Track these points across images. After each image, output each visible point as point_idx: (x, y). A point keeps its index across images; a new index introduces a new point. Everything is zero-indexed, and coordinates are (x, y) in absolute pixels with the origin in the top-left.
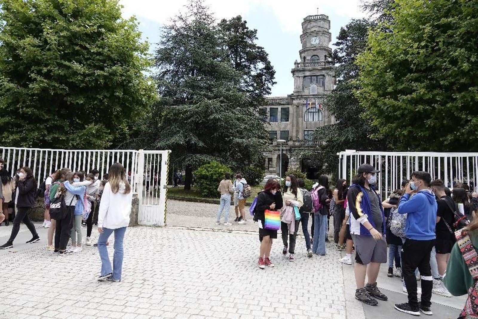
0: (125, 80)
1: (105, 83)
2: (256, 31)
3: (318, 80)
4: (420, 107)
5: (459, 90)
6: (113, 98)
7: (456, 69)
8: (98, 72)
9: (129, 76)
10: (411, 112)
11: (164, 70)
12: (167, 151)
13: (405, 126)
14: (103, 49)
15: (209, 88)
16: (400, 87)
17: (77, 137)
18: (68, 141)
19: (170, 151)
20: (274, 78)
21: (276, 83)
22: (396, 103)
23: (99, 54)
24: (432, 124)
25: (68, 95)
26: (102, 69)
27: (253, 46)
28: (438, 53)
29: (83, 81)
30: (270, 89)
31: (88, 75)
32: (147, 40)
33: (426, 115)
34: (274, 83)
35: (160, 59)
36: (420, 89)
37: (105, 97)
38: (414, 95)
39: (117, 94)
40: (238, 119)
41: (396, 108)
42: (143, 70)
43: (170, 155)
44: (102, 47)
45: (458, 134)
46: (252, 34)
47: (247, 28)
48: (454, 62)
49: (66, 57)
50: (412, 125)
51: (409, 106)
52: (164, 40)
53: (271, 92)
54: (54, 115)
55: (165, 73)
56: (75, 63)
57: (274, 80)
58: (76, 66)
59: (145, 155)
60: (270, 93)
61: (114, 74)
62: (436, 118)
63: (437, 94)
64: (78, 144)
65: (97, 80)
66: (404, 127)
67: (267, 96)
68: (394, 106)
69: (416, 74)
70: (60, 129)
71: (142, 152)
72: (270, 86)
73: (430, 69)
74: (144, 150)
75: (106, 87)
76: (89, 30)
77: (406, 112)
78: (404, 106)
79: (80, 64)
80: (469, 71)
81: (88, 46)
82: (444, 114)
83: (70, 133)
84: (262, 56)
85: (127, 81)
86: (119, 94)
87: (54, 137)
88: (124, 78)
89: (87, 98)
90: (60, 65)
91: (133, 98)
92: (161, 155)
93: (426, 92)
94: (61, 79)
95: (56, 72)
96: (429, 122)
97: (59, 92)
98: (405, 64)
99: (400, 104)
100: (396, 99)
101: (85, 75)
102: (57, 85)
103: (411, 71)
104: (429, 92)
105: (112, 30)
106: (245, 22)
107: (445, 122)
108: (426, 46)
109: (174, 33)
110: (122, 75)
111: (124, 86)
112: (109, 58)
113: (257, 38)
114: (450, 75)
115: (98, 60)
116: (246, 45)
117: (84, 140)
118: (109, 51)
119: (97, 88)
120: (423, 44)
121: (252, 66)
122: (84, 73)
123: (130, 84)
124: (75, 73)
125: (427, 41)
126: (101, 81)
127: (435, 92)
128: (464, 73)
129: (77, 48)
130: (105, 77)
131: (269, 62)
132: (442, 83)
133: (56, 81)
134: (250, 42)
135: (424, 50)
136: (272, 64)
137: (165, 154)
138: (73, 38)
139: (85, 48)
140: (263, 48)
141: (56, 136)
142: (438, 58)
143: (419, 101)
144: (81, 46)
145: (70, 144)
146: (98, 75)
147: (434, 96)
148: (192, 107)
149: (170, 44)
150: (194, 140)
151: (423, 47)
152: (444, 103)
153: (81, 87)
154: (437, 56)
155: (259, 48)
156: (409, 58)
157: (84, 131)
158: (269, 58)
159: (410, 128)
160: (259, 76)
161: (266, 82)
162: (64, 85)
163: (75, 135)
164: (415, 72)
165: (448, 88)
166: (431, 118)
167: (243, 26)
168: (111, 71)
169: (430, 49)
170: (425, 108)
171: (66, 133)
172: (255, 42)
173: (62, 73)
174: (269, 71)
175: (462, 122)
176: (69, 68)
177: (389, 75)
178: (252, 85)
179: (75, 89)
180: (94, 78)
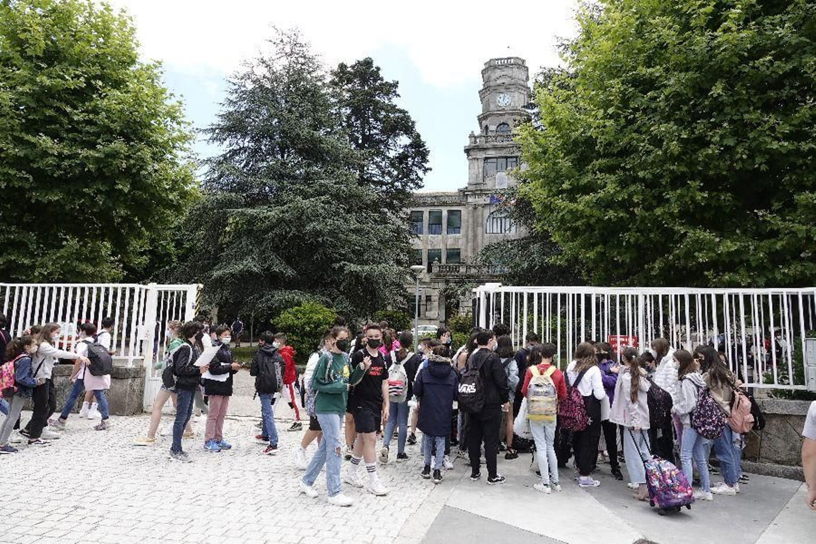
0: (134, 165)
1: (99, 169)
2: (396, 85)
3: (499, 164)
4: (611, 214)
5: (674, 185)
6: (113, 194)
7: (660, 153)
8: (84, 153)
9: (142, 159)
10: (599, 220)
11: (235, 147)
12: (195, 285)
13: (594, 245)
14: (98, 114)
15: (308, 179)
16: (584, 180)
17: (50, 261)
18: (33, 267)
19: (201, 286)
20: (428, 161)
21: (431, 169)
22: (573, 206)
23: (90, 122)
24: (632, 240)
25: (32, 189)
26: (92, 146)
27: (393, 108)
28: (635, 127)
29: (58, 167)
30: (421, 180)
31: (69, 157)
32: (181, 99)
33: (621, 225)
34: (426, 170)
35: (223, 129)
36: (610, 186)
37: (99, 192)
38: (601, 194)
39: (120, 187)
41: (576, 215)
42: (174, 147)
43: (201, 291)
44: (95, 111)
45: (671, 257)
46: (390, 89)
47: (382, 79)
48: (657, 141)
49: (32, 127)
50: (605, 243)
51: (596, 212)
52: (233, 97)
53: (422, 184)
54: (10, 225)
55: (235, 153)
56: (44, 137)
57: (427, 165)
58: (45, 141)
59: (160, 292)
60: (420, 187)
61: (115, 155)
62: (640, 231)
63: (635, 193)
64: (49, 274)
65: (83, 165)
66: (592, 246)
67: (417, 191)
68: (572, 212)
69: (605, 161)
70: (20, 246)
71: (154, 288)
72: (420, 173)
73: (628, 151)
74: (159, 283)
75: (100, 176)
76: (72, 84)
77: (593, 221)
78: (588, 211)
79: (53, 138)
80: (680, 154)
81: (68, 109)
82: (649, 225)
83: (38, 255)
84: (404, 124)
85: (138, 167)
86: (124, 187)
87: (10, 261)
88: (132, 162)
89: (68, 193)
90: (18, 141)
91: (152, 195)
92: (185, 293)
93: (618, 189)
94: (19, 163)
95: (9, 151)
96: (628, 237)
97: (17, 184)
98: (590, 142)
99: (581, 207)
100: (573, 200)
101: (61, 156)
102: (12, 172)
103: (599, 156)
104: (623, 188)
105: (118, 84)
106: (378, 69)
107: (652, 236)
108: (616, 116)
109: (250, 86)
110: (128, 157)
111: (133, 175)
112: (109, 131)
113: (399, 95)
114: (653, 162)
115: (88, 132)
116: (378, 107)
117: (62, 267)
118: (108, 117)
119: (86, 178)
120: (611, 111)
121: (390, 141)
122: (60, 154)
123: (143, 172)
124: (45, 154)
125: (618, 108)
126: (91, 166)
127: (632, 188)
128: (674, 158)
129: (49, 112)
130: (97, 160)
131: (418, 136)
132: (641, 174)
133: (11, 165)
134: (387, 102)
135: (612, 121)
136: (423, 138)
137: (192, 291)
138: (44, 96)
139: (65, 114)
140: (407, 112)
141: (13, 258)
142: (633, 134)
143: (608, 204)
144: (58, 109)
145: (36, 274)
146: (87, 158)
147: (630, 196)
148: (274, 213)
149: (244, 106)
151: (611, 117)
152: (649, 208)
153: (55, 176)
154: (634, 131)
155: (401, 111)
156: (592, 133)
157: (62, 250)
158: (418, 129)
159: (600, 248)
160: (402, 158)
161: (415, 168)
162: (24, 172)
163: (46, 258)
164: (605, 156)
165: (653, 184)
166: (629, 230)
167: (376, 75)
168: (107, 149)
169: (623, 121)
170: (620, 216)
171: (32, 255)
172: (395, 101)
173: (21, 154)
174: (419, 150)
175: (676, 237)
176: (34, 145)
177: (565, 164)
178: (389, 173)
179: (43, 179)
180: (78, 162)
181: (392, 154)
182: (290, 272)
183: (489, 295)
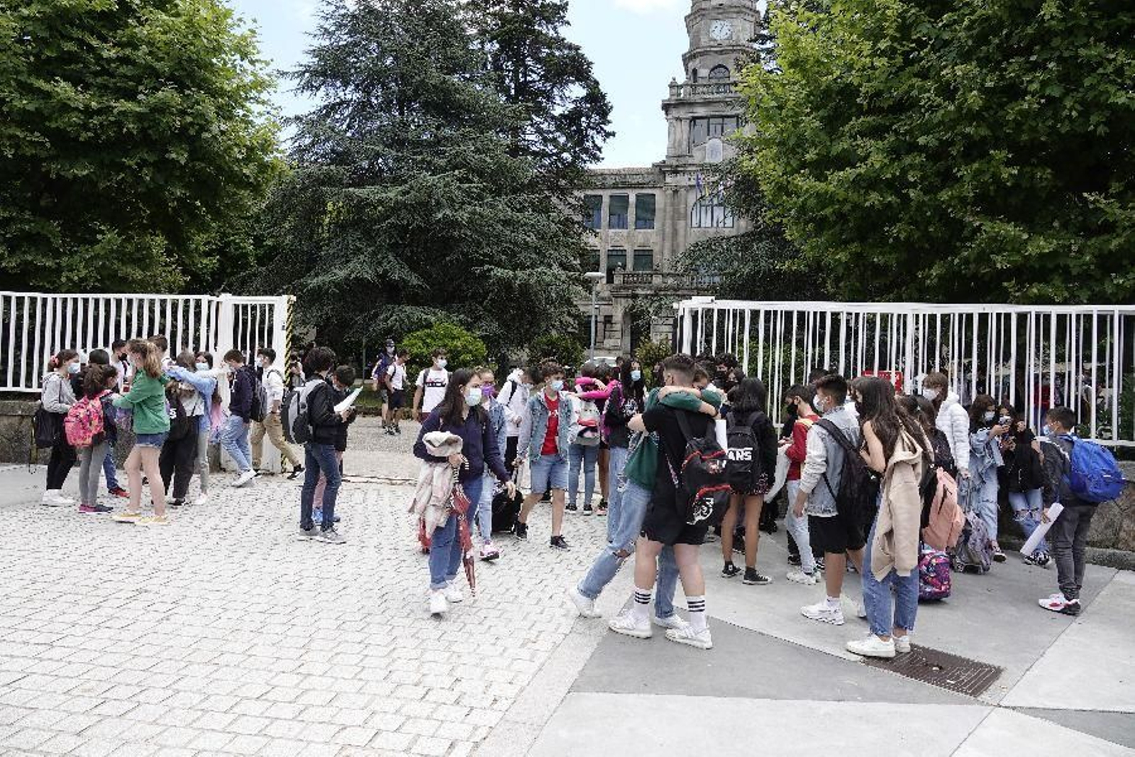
0: (192, 124)
1: (143, 131)
2: (563, 7)
3: (712, 127)
4: (874, 198)
5: (968, 157)
6: (164, 165)
7: (952, 108)
8: (122, 105)
9: (202, 115)
10: (856, 207)
11: (334, 100)
12: (285, 297)
13: (846, 242)
14: (136, 48)
16: (838, 148)
17: (79, 264)
18: (58, 270)
19: (294, 298)
20: (609, 122)
21: (613, 134)
22: (821, 186)
23: (125, 60)
24: (902, 236)
25: (50, 158)
26: (131, 95)
27: (560, 43)
28: (916, 68)
29: (85, 127)
30: (599, 149)
31: (99, 112)
32: (253, 26)
33: (887, 215)
34: (608, 135)
35: (315, 73)
36: (875, 156)
37: (145, 163)
38: (862, 169)
39: (174, 156)
40: (506, 223)
41: (824, 200)
42: (247, 99)
43: (294, 307)
44: (133, 43)
45: (956, 261)
46: (557, 12)
48: (947, 91)
49: (45, 69)
50: (862, 239)
51: (853, 196)
52: (329, 25)
53: (601, 156)
54: (22, 210)
56: (63, 84)
57: (608, 128)
58: (63, 88)
59: (236, 306)
60: (598, 159)
61: (162, 109)
62: (915, 223)
63: (912, 166)
64: (82, 280)
65: (119, 124)
66: (842, 244)
67: (591, 166)
68: (818, 195)
69: (870, 119)
70: (36, 241)
71: (228, 301)
72: (599, 140)
73: (904, 106)
74: (234, 294)
75: (145, 140)
77: (847, 207)
78: (841, 194)
79: (75, 85)
80: (981, 110)
81: (95, 43)
82: (929, 214)
83: (64, 253)
84: (576, 67)
85: (197, 127)
86: (179, 156)
87: (27, 263)
88: (189, 119)
89: (101, 165)
90: (26, 89)
91: (220, 169)
93: (886, 161)
94: (29, 120)
95: (14, 103)
96: (898, 231)
97: (29, 151)
98: (849, 92)
99: (831, 188)
100: (821, 177)
101: (88, 112)
102: (20, 134)
103: (861, 112)
104: (892, 160)
107: (931, 229)
108: (890, 53)
110: (183, 113)
111: (192, 137)
112: (155, 74)
113: (568, 23)
114: (941, 123)
115: (125, 76)
116: (540, 40)
117: (98, 270)
118: (151, 53)
119: (123, 143)
120: (883, 45)
121: (556, 91)
122: (87, 107)
123: (205, 135)
124: (65, 108)
125: (893, 39)
126: (131, 126)
127: (907, 160)
128: (973, 116)
129: (69, 46)
130: (139, 117)
131: (597, 83)
132: (922, 140)
133: (20, 125)
134: (552, 33)
135: (884, 60)
136: (603, 88)
137: (281, 305)
138: (60, 21)
139: (91, 49)
140: (580, 49)
141: (30, 258)
142: (914, 80)
143: (871, 183)
144: (81, 42)
145: (63, 279)
146: (123, 113)
147: (904, 172)
148: (393, 193)
150: (399, 272)
151: (883, 54)
152: (931, 190)
153: (81, 139)
154: (916, 75)
155: (570, 47)
156: (853, 78)
157: (97, 247)
158: (596, 73)
159: (854, 247)
160: (572, 118)
161: (591, 132)
162: (37, 134)
163: (76, 258)
164: (869, 112)
165: (935, 155)
166: (899, 220)
168: (152, 100)
169: (899, 60)
170: (887, 201)
171: (57, 254)
172: (564, 32)
173: (31, 107)
174: (597, 103)
175: (966, 233)
176: (47, 95)
177: (811, 123)
178: (554, 140)
179: (66, 145)
180: (112, 119)
181: (557, 111)
182: (414, 280)
183: (697, 312)
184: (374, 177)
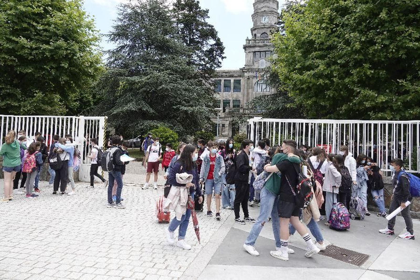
0: (70, 53)
1: (52, 56)
2: (207, 11)
3: (262, 55)
4: (321, 81)
5: (355, 67)
6: (59, 68)
7: (349, 49)
8: (45, 46)
9: (74, 50)
10: (314, 84)
12: (104, 117)
13: (311, 97)
14: (50, 26)
15: (160, 62)
16: (308, 63)
17: (28, 104)
18: (20, 107)
19: (107, 117)
20: (224, 53)
21: (226, 57)
22: (301, 77)
23: (45, 30)
24: (331, 95)
25: (17, 66)
26: (48, 43)
27: (206, 24)
28: (336, 34)
29: (31, 54)
30: (220, 63)
31: (36, 49)
32: (93, 18)
33: (326, 87)
34: (223, 58)
35: (115, 35)
36: (321, 66)
37: (52, 68)
38: (316, 70)
39: (63, 65)
40: (186, 90)
41: (302, 82)
42: (91, 44)
43: (107, 121)
44: (49, 24)
45: (351, 104)
46: (205, 13)
47: (200, 8)
48: (347, 43)
49: (16, 33)
50: (316, 95)
51: (313, 80)
52: (121, 17)
53: (221, 65)
54: (7, 85)
55: (123, 47)
56: (22, 38)
57: (223, 55)
58: (23, 40)
59: (86, 121)
60: (220, 67)
61: (59, 48)
62: (335, 90)
63: (335, 70)
64: (28, 111)
65: (43, 53)
67: (217, 69)
68: (300, 80)
69: (319, 52)
70: (12, 96)
71: (82, 118)
72: (220, 60)
73: (332, 48)
74: (85, 116)
75: (52, 59)
76: (36, 10)
77: (311, 85)
78: (309, 80)
79: (27, 39)
80: (359, 50)
81: (35, 24)
82: (341, 87)
83: (22, 100)
84: (212, 33)
85: (72, 55)
86: (65, 65)
87: (8, 104)
88: (69, 52)
89: (36, 68)
90: (9, 40)
91: (80, 70)
92: (99, 121)
93: (326, 68)
94: (10, 52)
95: (4, 45)
96: (329, 93)
97: (9, 63)
98: (312, 43)
99: (305, 78)
100: (301, 74)
101: (31, 49)
102: (7, 57)
103: (316, 50)
104: (328, 67)
105: (60, 9)
106: (198, 2)
107: (342, 93)
108: (326, 28)
109: (129, 11)
110: (67, 49)
111: (70, 58)
112: (57, 35)
113: (209, 17)
114: (345, 54)
115: (46, 36)
116: (198, 24)
117: (35, 107)
118: (55, 28)
119: (45, 60)
120: (324, 25)
121: (204, 42)
122: (31, 47)
123: (75, 57)
124: (23, 47)
125: (327, 23)
126: (47, 54)
127: (333, 67)
128: (357, 52)
129: (25, 25)
130: (51, 51)
131: (219, 39)
133: (6, 53)
134: (203, 21)
135: (324, 31)
136: (221, 41)
137: (102, 120)
138: (22, 16)
139: (33, 26)
140: (213, 26)
141: (9, 102)
142: (335, 38)
143: (319, 76)
144: (29, 24)
145: (22, 110)
146: (44, 49)
147: (332, 72)
148: (144, 79)
149: (127, 22)
150: (147, 108)
151: (324, 29)
152: (342, 78)
153: (29, 59)
154: (336, 36)
155: (210, 26)
156: (313, 37)
157: (34, 99)
158: (219, 35)
159: (314, 99)
160: (211, 51)
161: (217, 57)
162: (13, 57)
163: (26, 102)
164: (320, 50)
165: (342, 66)
166: (330, 89)
167: (197, 6)
168: (55, 45)
169: (330, 31)
170: (325, 82)
171: (19, 101)
172: (207, 20)
173: (11, 47)
174: (219, 46)
175: (354, 94)
176: (17, 42)
177: (298, 54)
178: (204, 59)
179: (23, 61)
180: (41, 51)
181: (205, 49)
182: (152, 111)
183: (256, 123)
184: (137, 73)
